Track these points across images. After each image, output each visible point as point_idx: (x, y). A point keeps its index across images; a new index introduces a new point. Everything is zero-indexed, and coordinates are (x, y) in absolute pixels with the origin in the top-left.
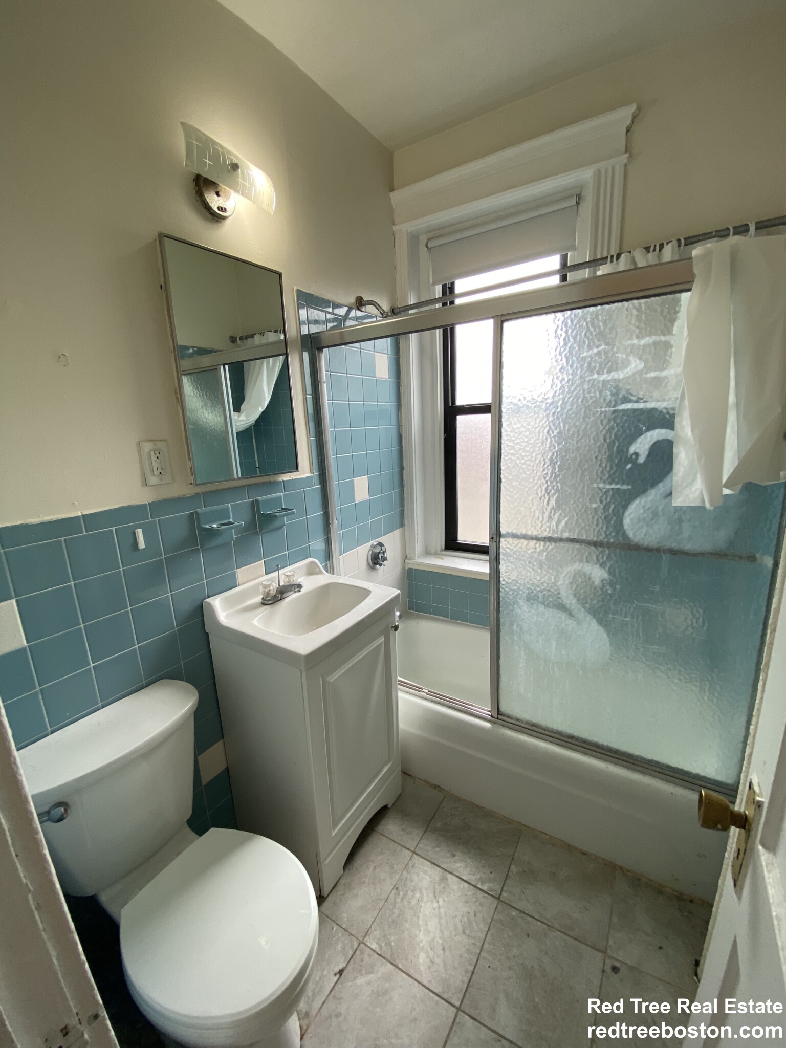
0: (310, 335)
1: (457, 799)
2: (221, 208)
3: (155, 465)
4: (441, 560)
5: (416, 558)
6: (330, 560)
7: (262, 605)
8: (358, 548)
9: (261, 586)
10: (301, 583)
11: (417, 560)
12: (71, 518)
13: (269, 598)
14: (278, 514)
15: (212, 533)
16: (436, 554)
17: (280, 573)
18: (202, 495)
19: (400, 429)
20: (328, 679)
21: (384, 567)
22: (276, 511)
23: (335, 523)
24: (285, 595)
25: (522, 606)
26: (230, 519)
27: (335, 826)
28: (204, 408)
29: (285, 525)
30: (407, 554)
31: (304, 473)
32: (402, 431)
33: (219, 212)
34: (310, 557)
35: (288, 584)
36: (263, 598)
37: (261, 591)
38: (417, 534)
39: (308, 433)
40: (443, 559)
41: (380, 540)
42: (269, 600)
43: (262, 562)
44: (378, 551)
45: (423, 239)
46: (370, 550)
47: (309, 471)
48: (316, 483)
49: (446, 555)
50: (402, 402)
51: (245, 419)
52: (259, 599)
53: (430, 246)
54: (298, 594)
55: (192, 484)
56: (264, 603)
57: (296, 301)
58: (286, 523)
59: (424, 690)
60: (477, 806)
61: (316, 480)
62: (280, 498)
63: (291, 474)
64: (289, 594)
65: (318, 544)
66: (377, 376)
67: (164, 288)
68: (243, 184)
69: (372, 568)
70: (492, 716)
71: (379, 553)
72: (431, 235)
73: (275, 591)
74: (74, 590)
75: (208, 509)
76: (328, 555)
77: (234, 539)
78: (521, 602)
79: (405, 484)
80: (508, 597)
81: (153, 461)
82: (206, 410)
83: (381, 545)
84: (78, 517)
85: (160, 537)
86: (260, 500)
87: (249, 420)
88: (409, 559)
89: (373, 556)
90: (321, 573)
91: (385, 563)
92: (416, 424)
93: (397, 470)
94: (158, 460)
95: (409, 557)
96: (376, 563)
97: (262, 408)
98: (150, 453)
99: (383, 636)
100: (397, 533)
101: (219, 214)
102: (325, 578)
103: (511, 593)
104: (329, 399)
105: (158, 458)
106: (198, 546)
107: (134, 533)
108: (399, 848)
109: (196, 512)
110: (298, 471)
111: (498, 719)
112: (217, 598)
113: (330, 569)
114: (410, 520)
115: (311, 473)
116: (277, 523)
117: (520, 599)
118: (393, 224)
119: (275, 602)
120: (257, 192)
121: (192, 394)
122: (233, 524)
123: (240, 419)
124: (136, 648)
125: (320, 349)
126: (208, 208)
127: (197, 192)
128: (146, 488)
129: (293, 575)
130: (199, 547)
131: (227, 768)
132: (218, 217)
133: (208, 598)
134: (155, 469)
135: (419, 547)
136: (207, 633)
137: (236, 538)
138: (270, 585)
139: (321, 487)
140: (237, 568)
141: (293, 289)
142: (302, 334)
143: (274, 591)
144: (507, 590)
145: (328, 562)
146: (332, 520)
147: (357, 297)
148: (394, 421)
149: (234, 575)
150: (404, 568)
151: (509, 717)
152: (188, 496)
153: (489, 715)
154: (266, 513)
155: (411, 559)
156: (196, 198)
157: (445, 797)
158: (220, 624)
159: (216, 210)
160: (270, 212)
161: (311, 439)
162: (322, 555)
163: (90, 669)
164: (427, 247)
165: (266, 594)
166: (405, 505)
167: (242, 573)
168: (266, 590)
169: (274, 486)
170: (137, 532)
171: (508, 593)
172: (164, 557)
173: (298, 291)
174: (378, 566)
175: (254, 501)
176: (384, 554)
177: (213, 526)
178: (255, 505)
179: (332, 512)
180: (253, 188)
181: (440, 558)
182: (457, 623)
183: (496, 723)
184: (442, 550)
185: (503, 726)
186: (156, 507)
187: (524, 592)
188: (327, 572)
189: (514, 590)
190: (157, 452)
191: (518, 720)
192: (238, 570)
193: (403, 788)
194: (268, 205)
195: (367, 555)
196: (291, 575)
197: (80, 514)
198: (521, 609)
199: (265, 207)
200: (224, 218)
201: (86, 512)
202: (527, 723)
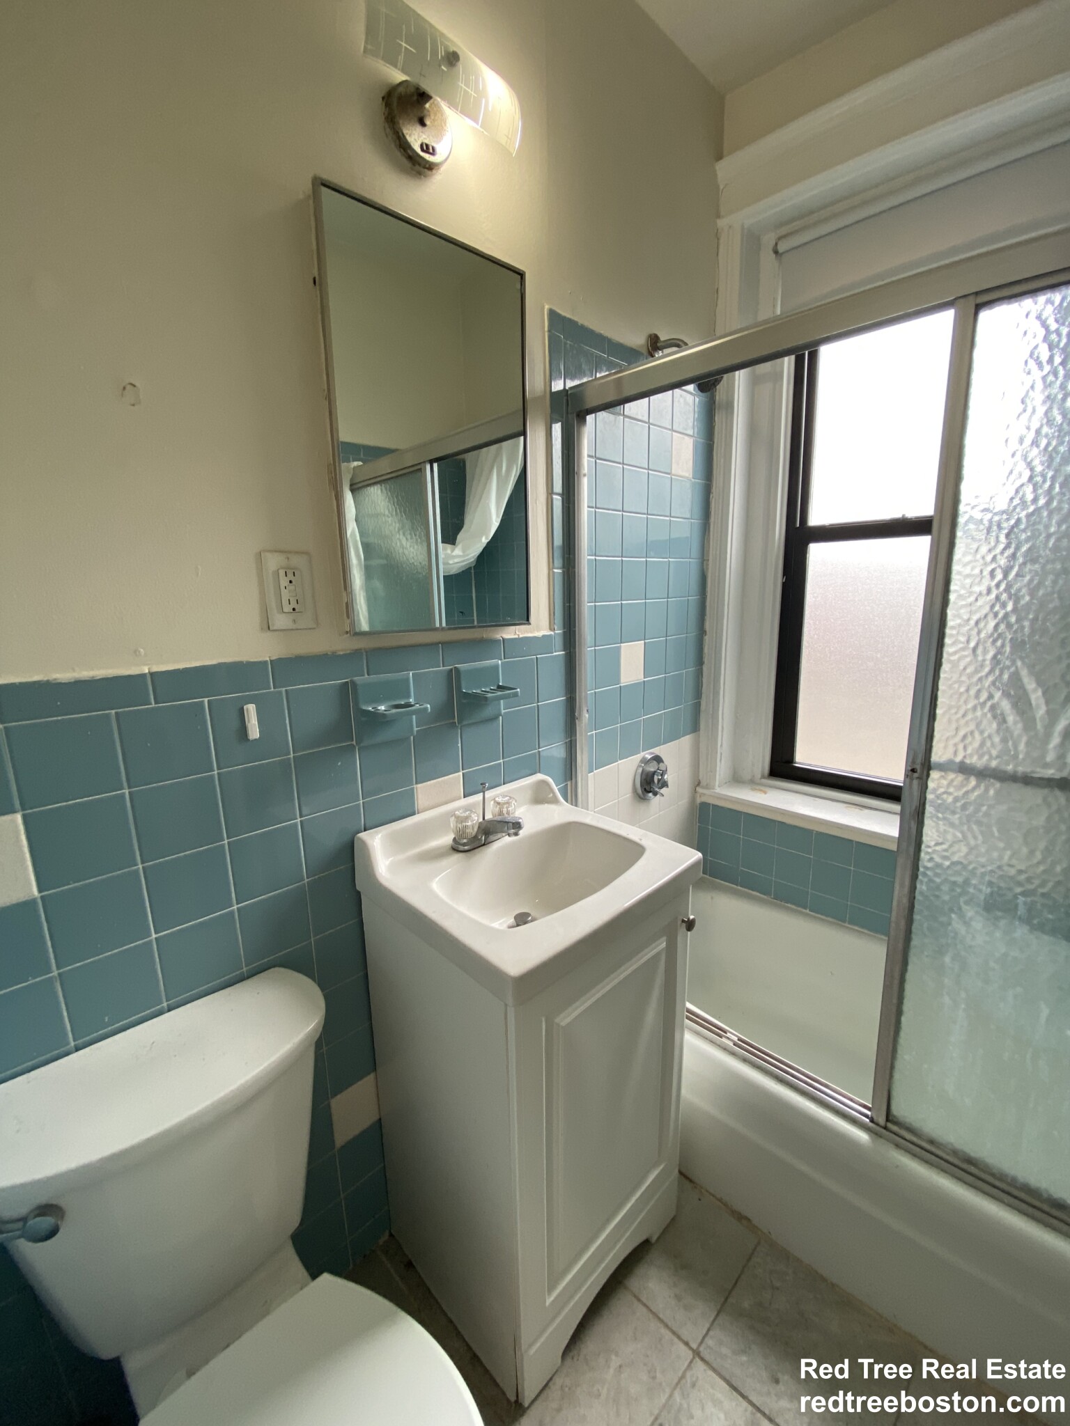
0: (567, 391)
1: (785, 1255)
2: (427, 145)
3: (286, 595)
4: (763, 795)
5: (717, 787)
6: (571, 779)
7: (452, 851)
8: (619, 762)
9: (453, 817)
10: (520, 821)
11: (718, 790)
12: (130, 676)
13: (465, 841)
14: (489, 695)
15: (377, 720)
16: (752, 783)
17: (486, 796)
18: (365, 653)
19: (705, 567)
20: (557, 1020)
21: (662, 798)
22: (488, 690)
23: (585, 717)
24: (492, 838)
25: (971, 919)
26: (409, 697)
27: (551, 1289)
28: (401, 532)
29: (501, 715)
30: (700, 778)
31: (538, 630)
32: (707, 569)
33: (422, 154)
34: (539, 772)
35: (499, 818)
36: (454, 839)
37: (452, 825)
38: (721, 746)
39: (551, 560)
40: (765, 793)
41: (657, 751)
42: (464, 845)
43: (459, 776)
44: (652, 770)
45: (769, 239)
46: (639, 766)
47: (548, 627)
48: (557, 649)
49: (771, 787)
50: (712, 519)
51: (461, 553)
52: (447, 839)
53: (781, 249)
54: (514, 838)
55: (347, 633)
56: (456, 848)
57: (546, 329)
58: (503, 711)
59: (729, 1035)
60: (824, 1279)
61: (559, 642)
62: (496, 667)
63: (517, 627)
64: (499, 835)
65: (554, 750)
66: (673, 472)
67: (318, 282)
68: (465, 90)
69: (640, 797)
70: (872, 1120)
71: (654, 773)
72: (784, 231)
73: (476, 830)
74: (128, 804)
75: (374, 678)
76: (569, 771)
77: (415, 733)
78: (970, 912)
79: (706, 660)
80: (937, 897)
81: (282, 588)
82: (404, 534)
83: (658, 759)
84: (143, 676)
85: (287, 721)
86: (462, 669)
87: (468, 555)
88: (703, 787)
89: (644, 777)
90: (555, 801)
91: (664, 791)
92: (733, 557)
93: (692, 634)
94: (291, 587)
95: (703, 783)
96: (648, 789)
97: (486, 538)
98: (277, 573)
99: (665, 938)
100: (686, 741)
101: (421, 157)
102: (559, 813)
103: (945, 888)
104: (591, 505)
105: (291, 582)
106: (353, 740)
107: (241, 713)
108: (667, 1335)
109: (353, 683)
110: (530, 624)
111: (885, 1128)
112: (377, 833)
113: (571, 795)
114: (710, 721)
115: (551, 629)
116: (488, 712)
117: (967, 903)
118: (718, 216)
119: (475, 849)
120: (490, 109)
121: (387, 512)
122: (412, 706)
123: (454, 554)
124: (233, 911)
125: (581, 416)
126: (404, 146)
127: (387, 118)
128: (269, 634)
129: (508, 803)
130: (354, 743)
131: (380, 1119)
132: (419, 165)
133: (365, 830)
134: (285, 602)
135: (722, 769)
136: (359, 893)
137: (417, 731)
138: (467, 818)
139: (566, 654)
140: (416, 783)
141: (544, 307)
142: (553, 390)
143: (473, 829)
144: (938, 880)
145: (569, 783)
146: (580, 714)
147: (650, 336)
148: (695, 551)
149: (411, 795)
150: (693, 800)
151: (910, 1129)
152: (342, 653)
153: (866, 1116)
154: (470, 692)
155: (707, 787)
156: (385, 129)
157: (759, 1243)
158: (377, 880)
159: (418, 150)
160: (512, 151)
161: (555, 571)
162: (559, 768)
163: (151, 941)
164: (776, 252)
165: (460, 834)
166: (703, 696)
167: (424, 792)
168: (460, 826)
169: (486, 646)
170: (247, 709)
171: (938, 888)
172: (292, 756)
173: (552, 313)
174: (650, 794)
175: (452, 669)
176: (662, 775)
177: (379, 708)
178: (453, 678)
179: (580, 698)
180: (484, 101)
181: (761, 790)
182: (788, 909)
183: (881, 1137)
184: (763, 777)
185: (897, 1146)
186: (286, 668)
187: (980, 891)
188: (567, 802)
189: (954, 883)
190: (292, 572)
191: (932, 1142)
192: (419, 785)
193: (679, 1207)
194: (508, 137)
195: (633, 775)
196: (504, 804)
197: (147, 671)
198: (967, 924)
199: (503, 141)
200: (431, 167)
201: (155, 669)
202: (955, 1152)
